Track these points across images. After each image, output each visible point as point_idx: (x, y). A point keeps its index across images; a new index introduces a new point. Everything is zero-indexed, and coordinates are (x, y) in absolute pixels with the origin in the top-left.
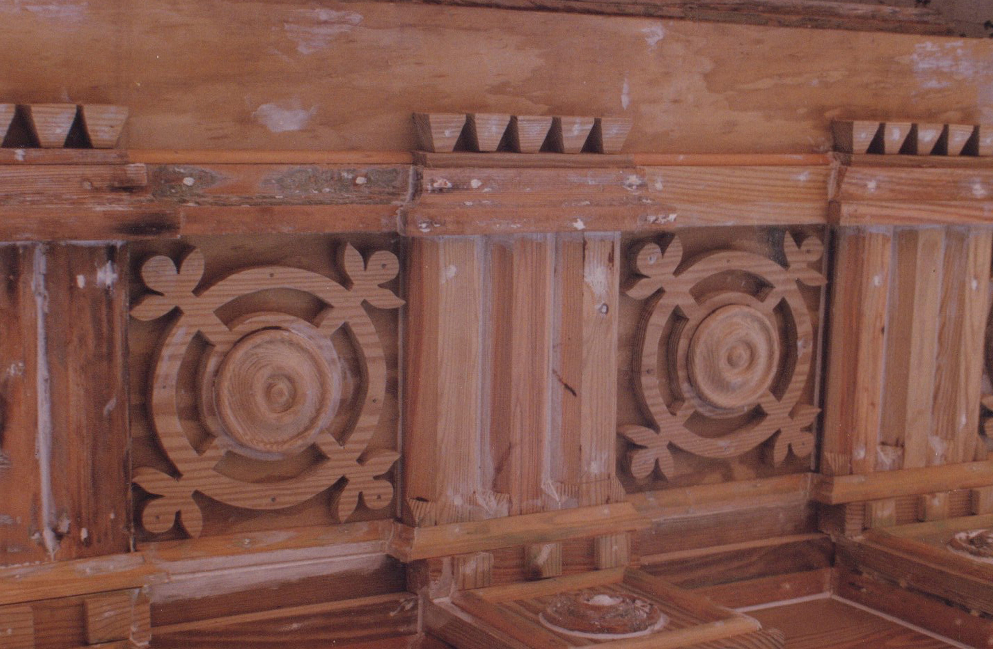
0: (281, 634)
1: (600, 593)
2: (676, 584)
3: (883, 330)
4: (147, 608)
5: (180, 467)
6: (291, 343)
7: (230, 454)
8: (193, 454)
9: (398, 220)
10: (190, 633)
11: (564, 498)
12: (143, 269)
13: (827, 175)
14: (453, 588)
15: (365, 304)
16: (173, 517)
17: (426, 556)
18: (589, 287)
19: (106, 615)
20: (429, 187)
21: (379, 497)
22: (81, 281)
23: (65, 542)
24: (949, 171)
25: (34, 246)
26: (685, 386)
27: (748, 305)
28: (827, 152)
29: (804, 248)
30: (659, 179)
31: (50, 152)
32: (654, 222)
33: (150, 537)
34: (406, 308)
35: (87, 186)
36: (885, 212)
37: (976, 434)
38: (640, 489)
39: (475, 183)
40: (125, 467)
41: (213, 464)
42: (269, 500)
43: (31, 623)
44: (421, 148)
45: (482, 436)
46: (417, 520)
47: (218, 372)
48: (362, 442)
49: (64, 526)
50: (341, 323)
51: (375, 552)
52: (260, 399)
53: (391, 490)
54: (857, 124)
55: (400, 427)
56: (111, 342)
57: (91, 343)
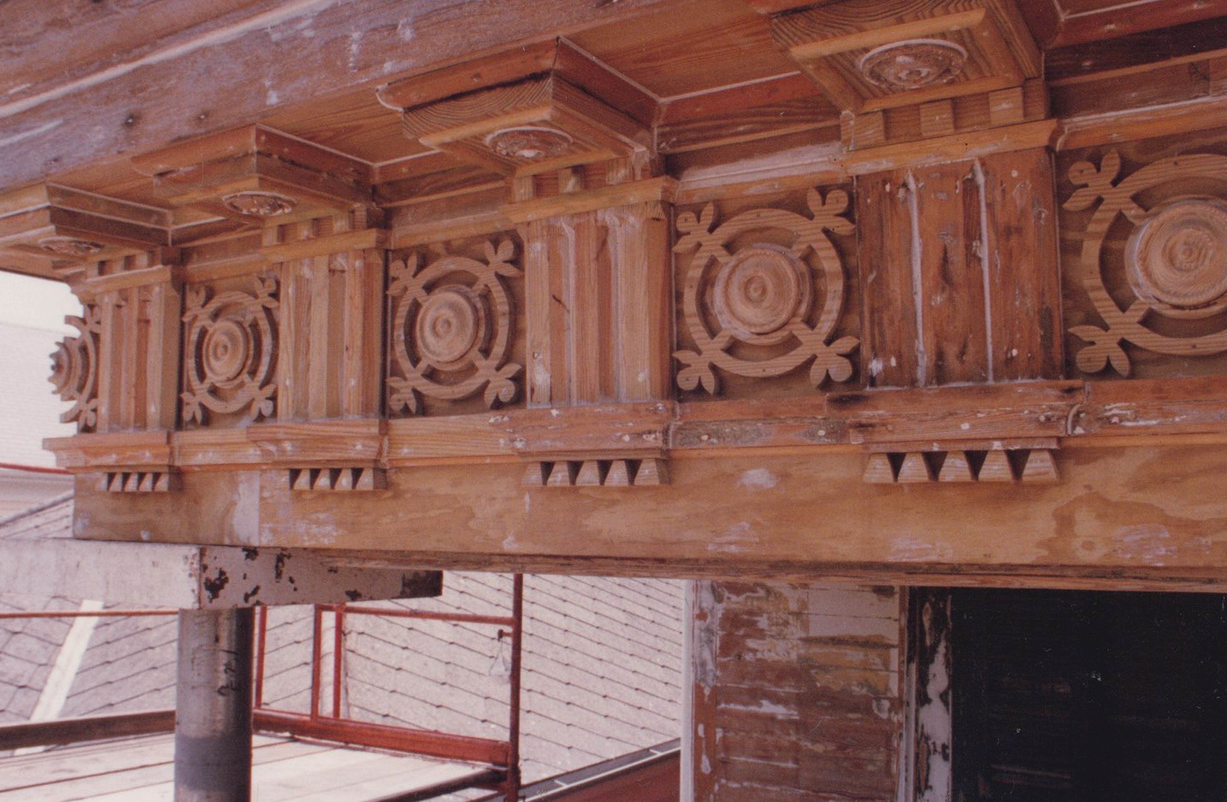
0: (752, 123)
1: (532, 158)
2: (480, 168)
3: (347, 349)
4: (843, 137)
5: (823, 236)
6: (750, 325)
7: (789, 246)
8: (814, 246)
9: (678, 410)
10: (814, 121)
11: (558, 224)
12: (851, 372)
13: (389, 453)
14: (633, 158)
15: (699, 352)
16: (827, 201)
17: (652, 180)
18: (547, 370)
19: (871, 132)
20: (658, 434)
21: (686, 220)
22: (893, 362)
23: (901, 182)
24: (307, 459)
25: (926, 385)
26: (479, 305)
27: (438, 362)
28: (390, 469)
29: (402, 403)
30: (502, 445)
31: (915, 450)
32: (504, 416)
33: (842, 187)
34: (672, 350)
35: (890, 428)
36: (350, 429)
37: (282, 281)
38: (507, 232)
39: (627, 438)
40: (860, 235)
41: (801, 239)
42: (762, 215)
43: (923, 125)
44: (664, 460)
45: (616, 265)
46: (660, 206)
47: (799, 303)
48: (699, 258)
49: (901, 193)
50: (716, 339)
51: (688, 182)
52: (770, 287)
53: (678, 225)
54: (371, 488)
55: (673, 269)
56: (872, 322)
57: (886, 321)
